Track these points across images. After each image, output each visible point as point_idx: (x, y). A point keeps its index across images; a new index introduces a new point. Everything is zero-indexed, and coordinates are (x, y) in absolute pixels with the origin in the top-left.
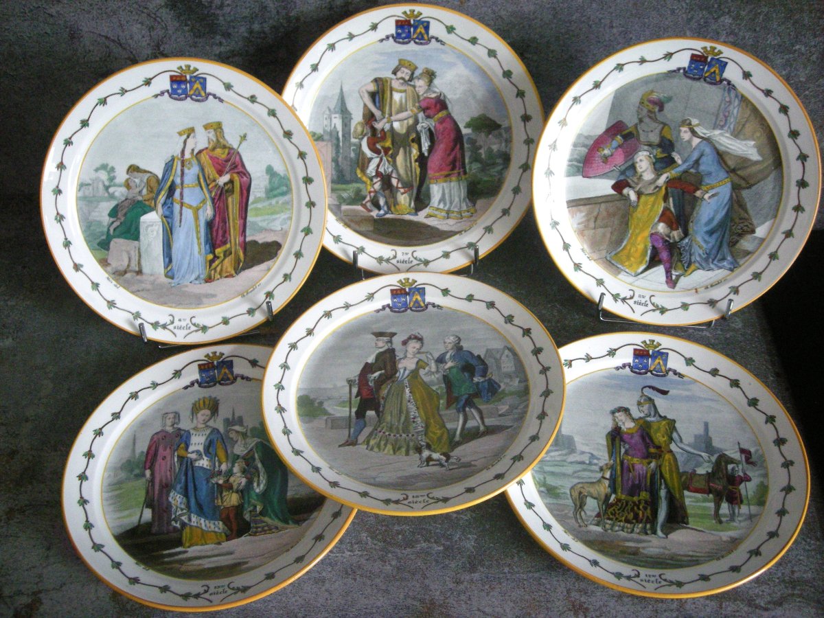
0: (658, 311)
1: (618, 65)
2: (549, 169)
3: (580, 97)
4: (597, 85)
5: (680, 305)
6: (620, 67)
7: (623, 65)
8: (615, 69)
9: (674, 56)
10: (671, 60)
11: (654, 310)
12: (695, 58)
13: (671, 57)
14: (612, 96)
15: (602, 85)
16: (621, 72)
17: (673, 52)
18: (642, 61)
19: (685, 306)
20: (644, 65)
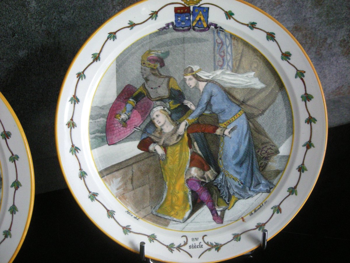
0: (214, 250)
1: (110, 34)
2: (73, 146)
3: (83, 72)
4: (96, 58)
5: (231, 237)
6: (112, 36)
7: (115, 33)
8: (108, 38)
9: (159, 14)
10: (157, 18)
11: (209, 250)
12: (179, 11)
13: (157, 16)
14: (115, 65)
15: (102, 56)
16: (116, 40)
17: (157, 10)
18: (132, 25)
19: (237, 237)
20: (135, 28)
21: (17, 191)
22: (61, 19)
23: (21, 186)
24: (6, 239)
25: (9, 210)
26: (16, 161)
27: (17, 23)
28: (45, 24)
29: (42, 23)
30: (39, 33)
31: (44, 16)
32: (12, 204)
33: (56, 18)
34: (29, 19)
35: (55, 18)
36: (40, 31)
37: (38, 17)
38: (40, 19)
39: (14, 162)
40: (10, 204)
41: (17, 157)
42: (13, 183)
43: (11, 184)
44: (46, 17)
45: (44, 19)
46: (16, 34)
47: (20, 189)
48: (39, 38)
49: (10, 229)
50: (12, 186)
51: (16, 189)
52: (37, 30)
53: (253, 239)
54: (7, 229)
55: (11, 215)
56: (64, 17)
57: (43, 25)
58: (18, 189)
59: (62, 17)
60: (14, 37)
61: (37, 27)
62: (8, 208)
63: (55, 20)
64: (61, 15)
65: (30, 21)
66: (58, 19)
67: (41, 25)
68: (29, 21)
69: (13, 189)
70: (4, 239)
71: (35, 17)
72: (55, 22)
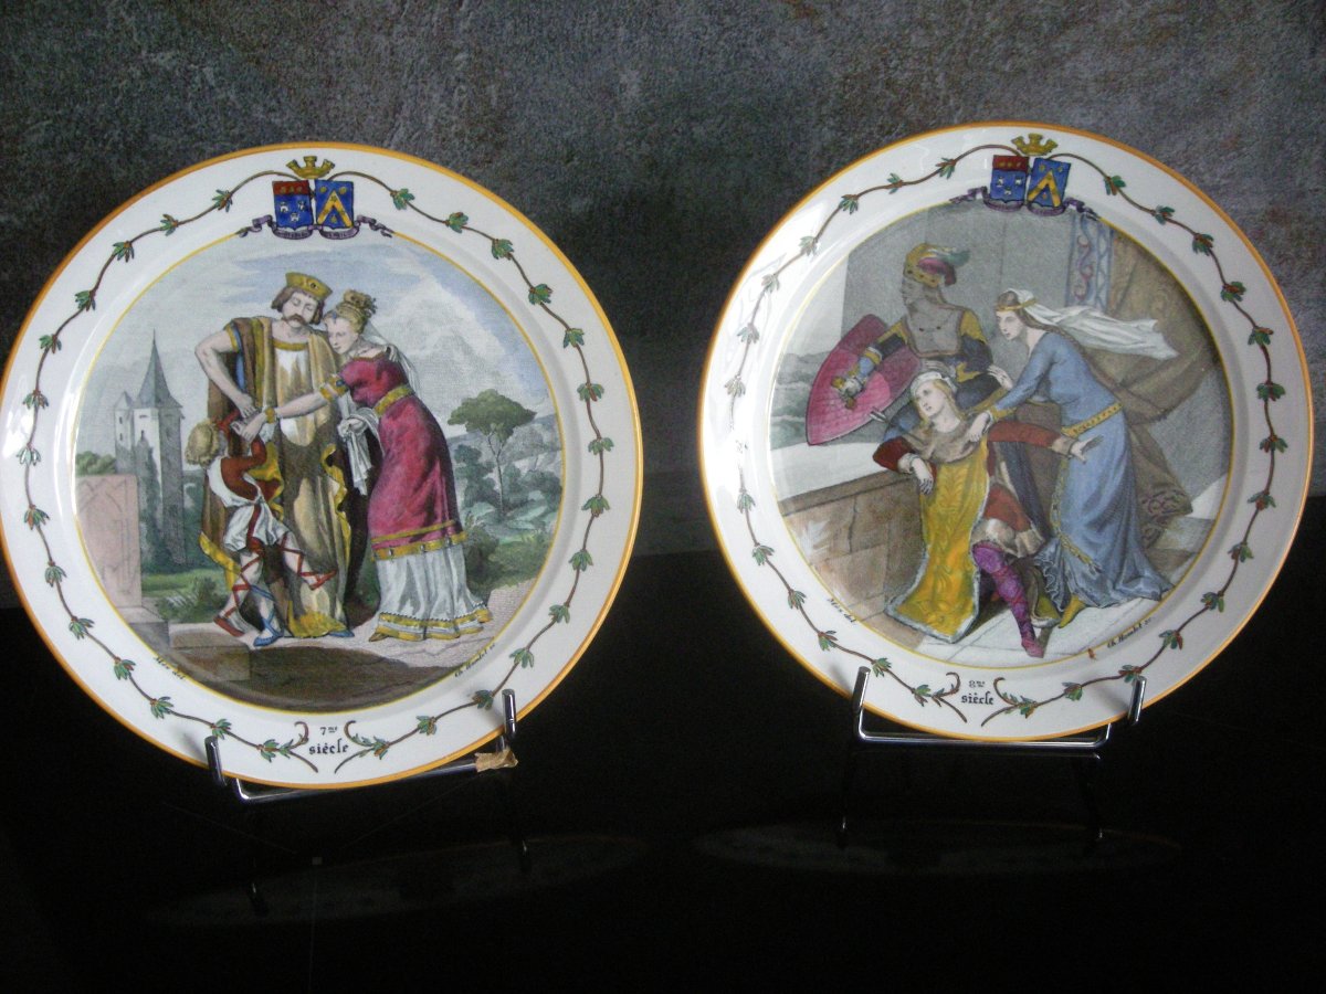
0: (1018, 711)
1: (846, 197)
3: (776, 276)
4: (809, 246)
5: (1061, 690)
6: (850, 202)
7: (857, 197)
8: (840, 207)
9: (958, 166)
10: (953, 174)
11: (1007, 710)
12: (1002, 164)
13: (952, 169)
14: (845, 267)
15: (820, 244)
16: (855, 213)
17: (955, 157)
18: (896, 184)
19: (1073, 691)
20: (902, 191)
21: (595, 519)
22: (689, 134)
23: (608, 508)
24: (556, 624)
25: (570, 562)
26: (605, 452)
27: (583, 131)
28: (649, 143)
29: (643, 138)
30: (631, 161)
31: (651, 123)
32: (581, 547)
33: (680, 130)
34: (616, 126)
35: (676, 131)
36: (634, 158)
37: (636, 123)
38: (642, 128)
39: (598, 455)
40: (575, 547)
41: (609, 444)
42: (589, 501)
43: (583, 502)
44: (656, 125)
45: (651, 128)
46: (576, 158)
47: (605, 516)
48: (628, 172)
49: (567, 604)
50: (585, 508)
51: (596, 514)
52: (628, 154)
53: (1112, 700)
54: (561, 603)
55: (575, 572)
56: (698, 131)
57: (643, 144)
58: (601, 516)
59: (694, 129)
60: (569, 165)
61: (629, 146)
62: (570, 555)
63: (674, 135)
64: (693, 124)
65: (616, 130)
66: (684, 133)
67: (639, 142)
68: (612, 130)
69: (588, 514)
70: (550, 626)
71: (629, 123)
72: (674, 140)
